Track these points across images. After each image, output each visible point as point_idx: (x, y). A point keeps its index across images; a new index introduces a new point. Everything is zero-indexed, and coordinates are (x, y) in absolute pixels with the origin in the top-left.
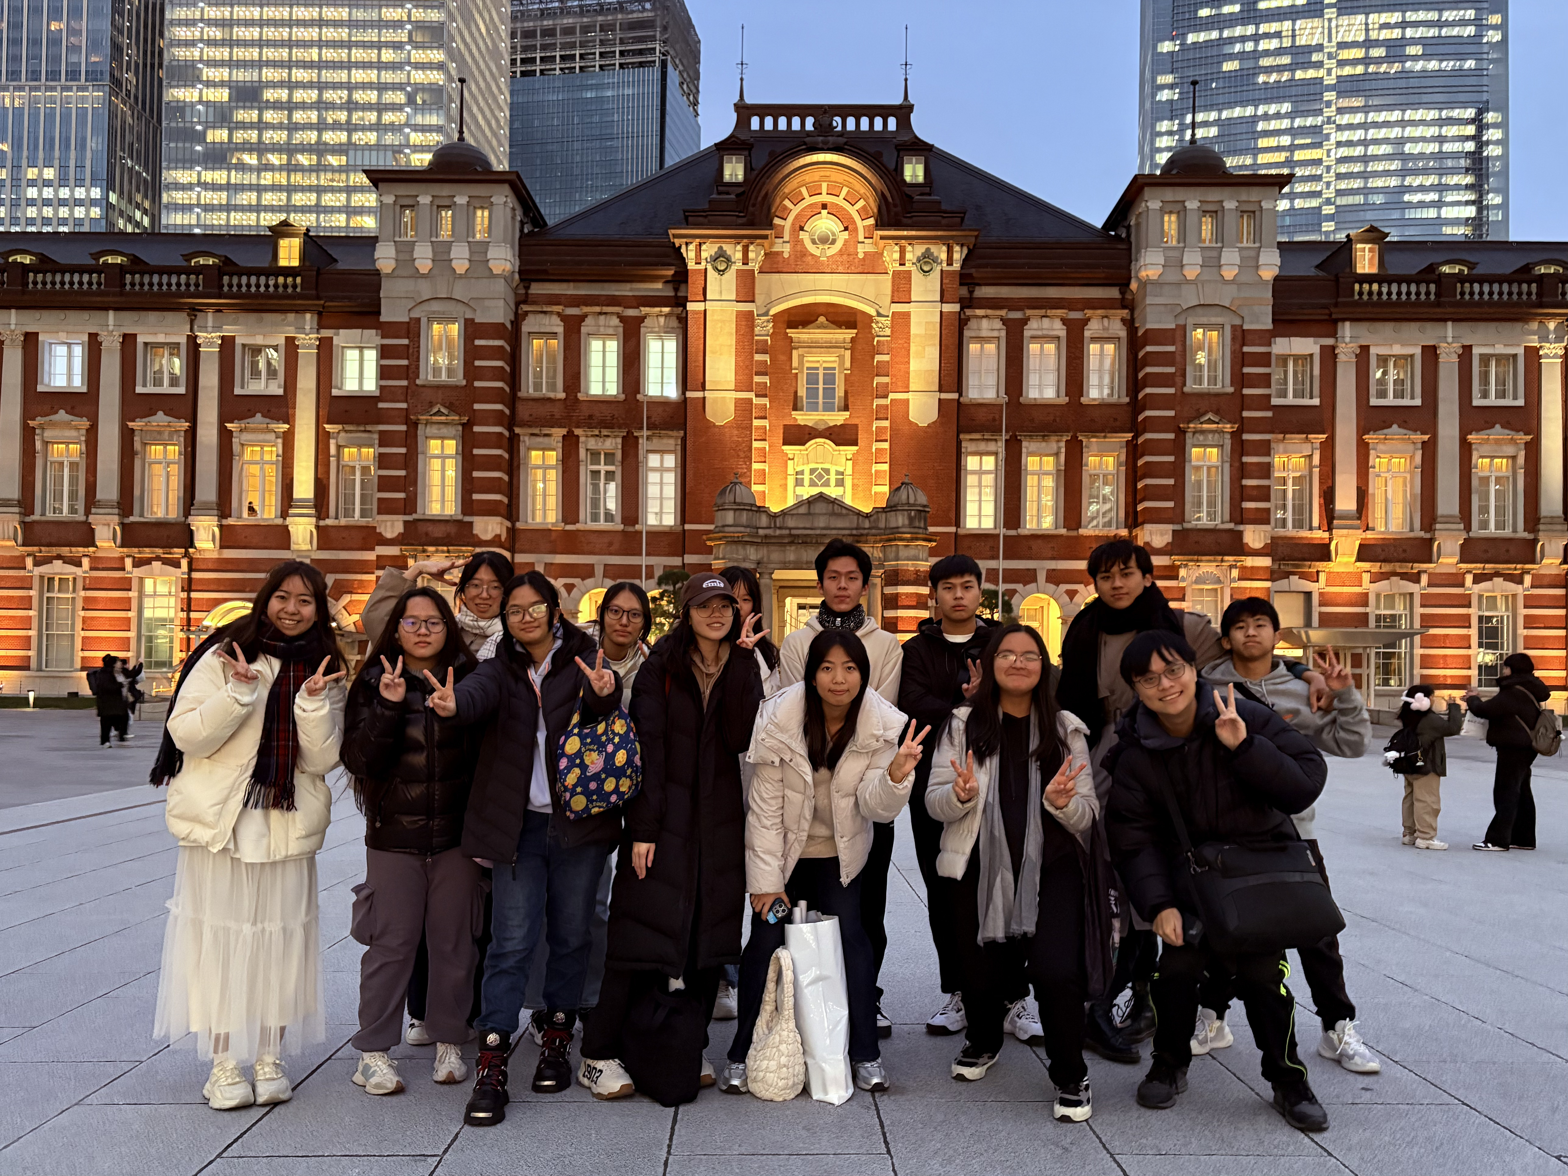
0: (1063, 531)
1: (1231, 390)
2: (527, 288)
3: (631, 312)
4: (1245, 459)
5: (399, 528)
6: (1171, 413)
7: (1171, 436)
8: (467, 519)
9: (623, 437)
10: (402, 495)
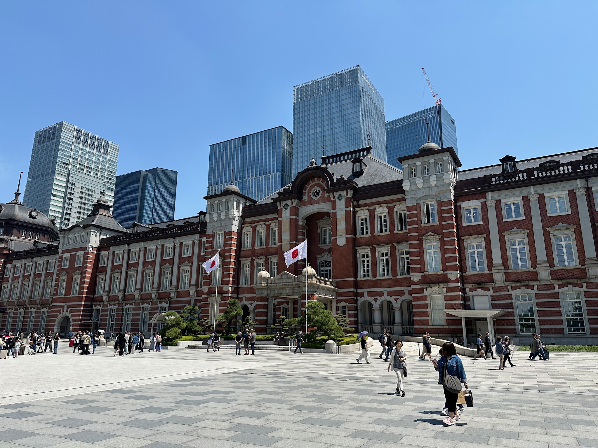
0: (391, 277)
1: (438, 223)
2: (244, 220)
3: (267, 223)
4: (446, 247)
5: (207, 290)
6: (417, 234)
7: (418, 242)
8: (222, 286)
9: (265, 258)
10: (208, 280)
